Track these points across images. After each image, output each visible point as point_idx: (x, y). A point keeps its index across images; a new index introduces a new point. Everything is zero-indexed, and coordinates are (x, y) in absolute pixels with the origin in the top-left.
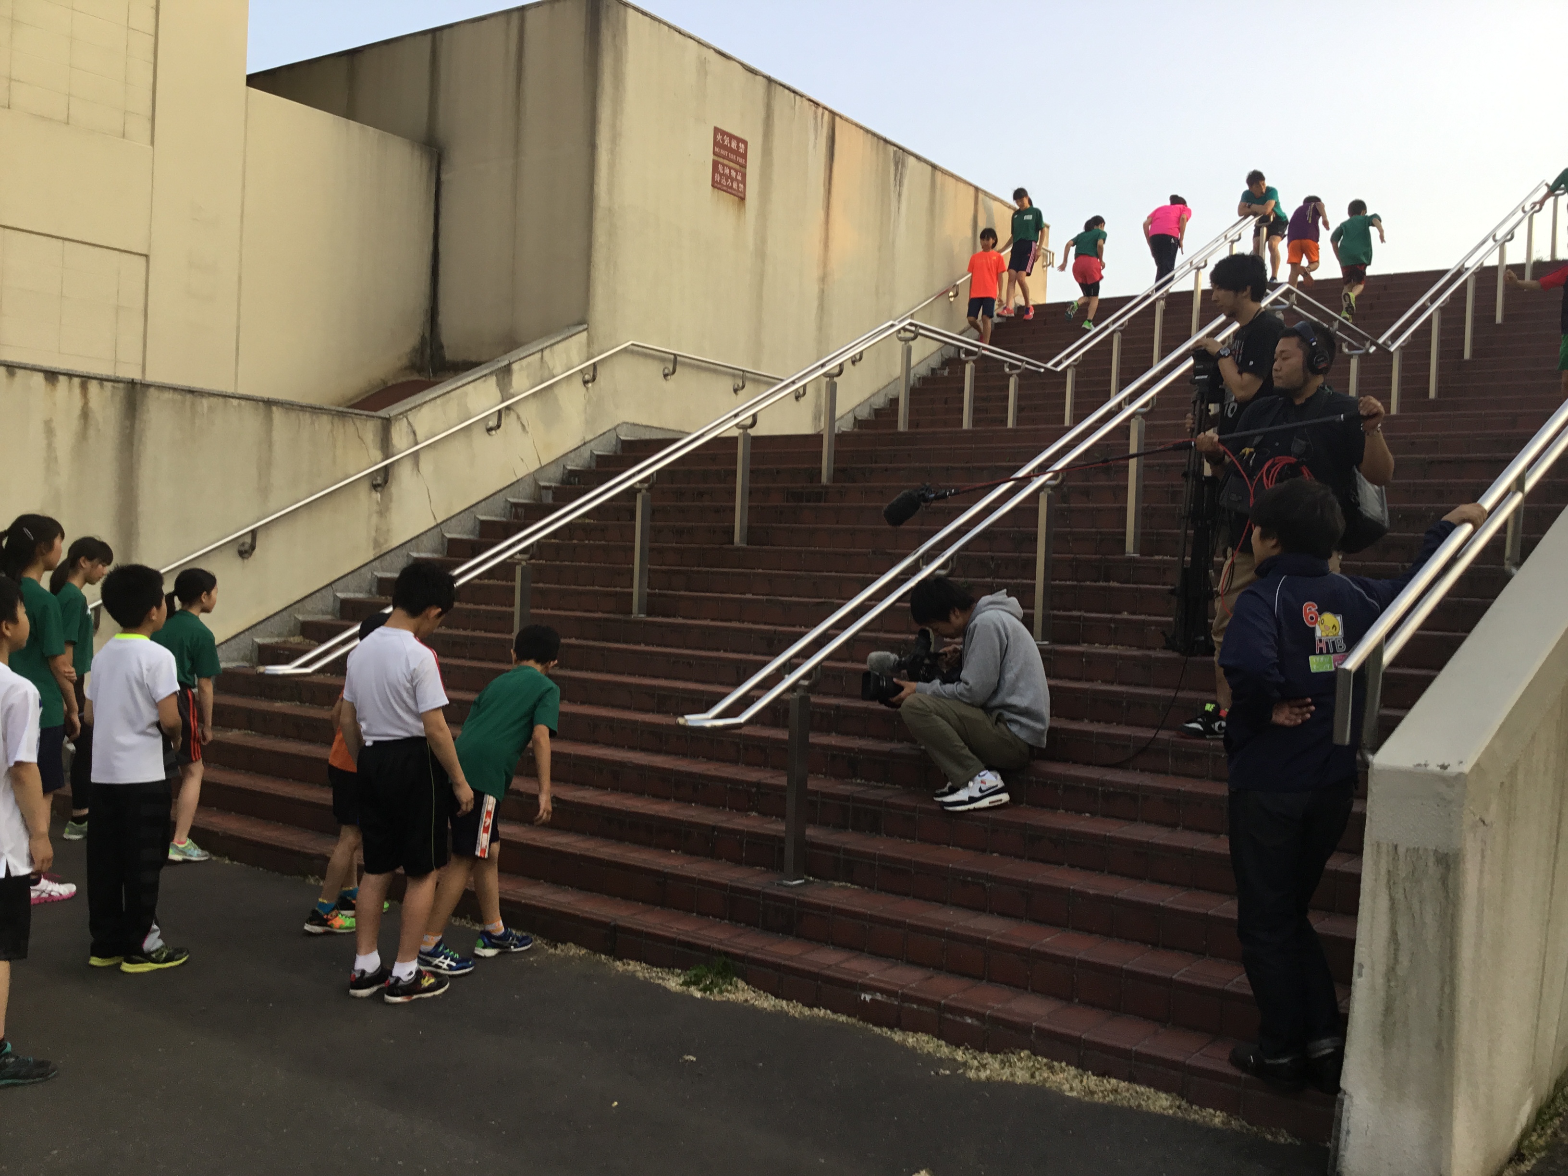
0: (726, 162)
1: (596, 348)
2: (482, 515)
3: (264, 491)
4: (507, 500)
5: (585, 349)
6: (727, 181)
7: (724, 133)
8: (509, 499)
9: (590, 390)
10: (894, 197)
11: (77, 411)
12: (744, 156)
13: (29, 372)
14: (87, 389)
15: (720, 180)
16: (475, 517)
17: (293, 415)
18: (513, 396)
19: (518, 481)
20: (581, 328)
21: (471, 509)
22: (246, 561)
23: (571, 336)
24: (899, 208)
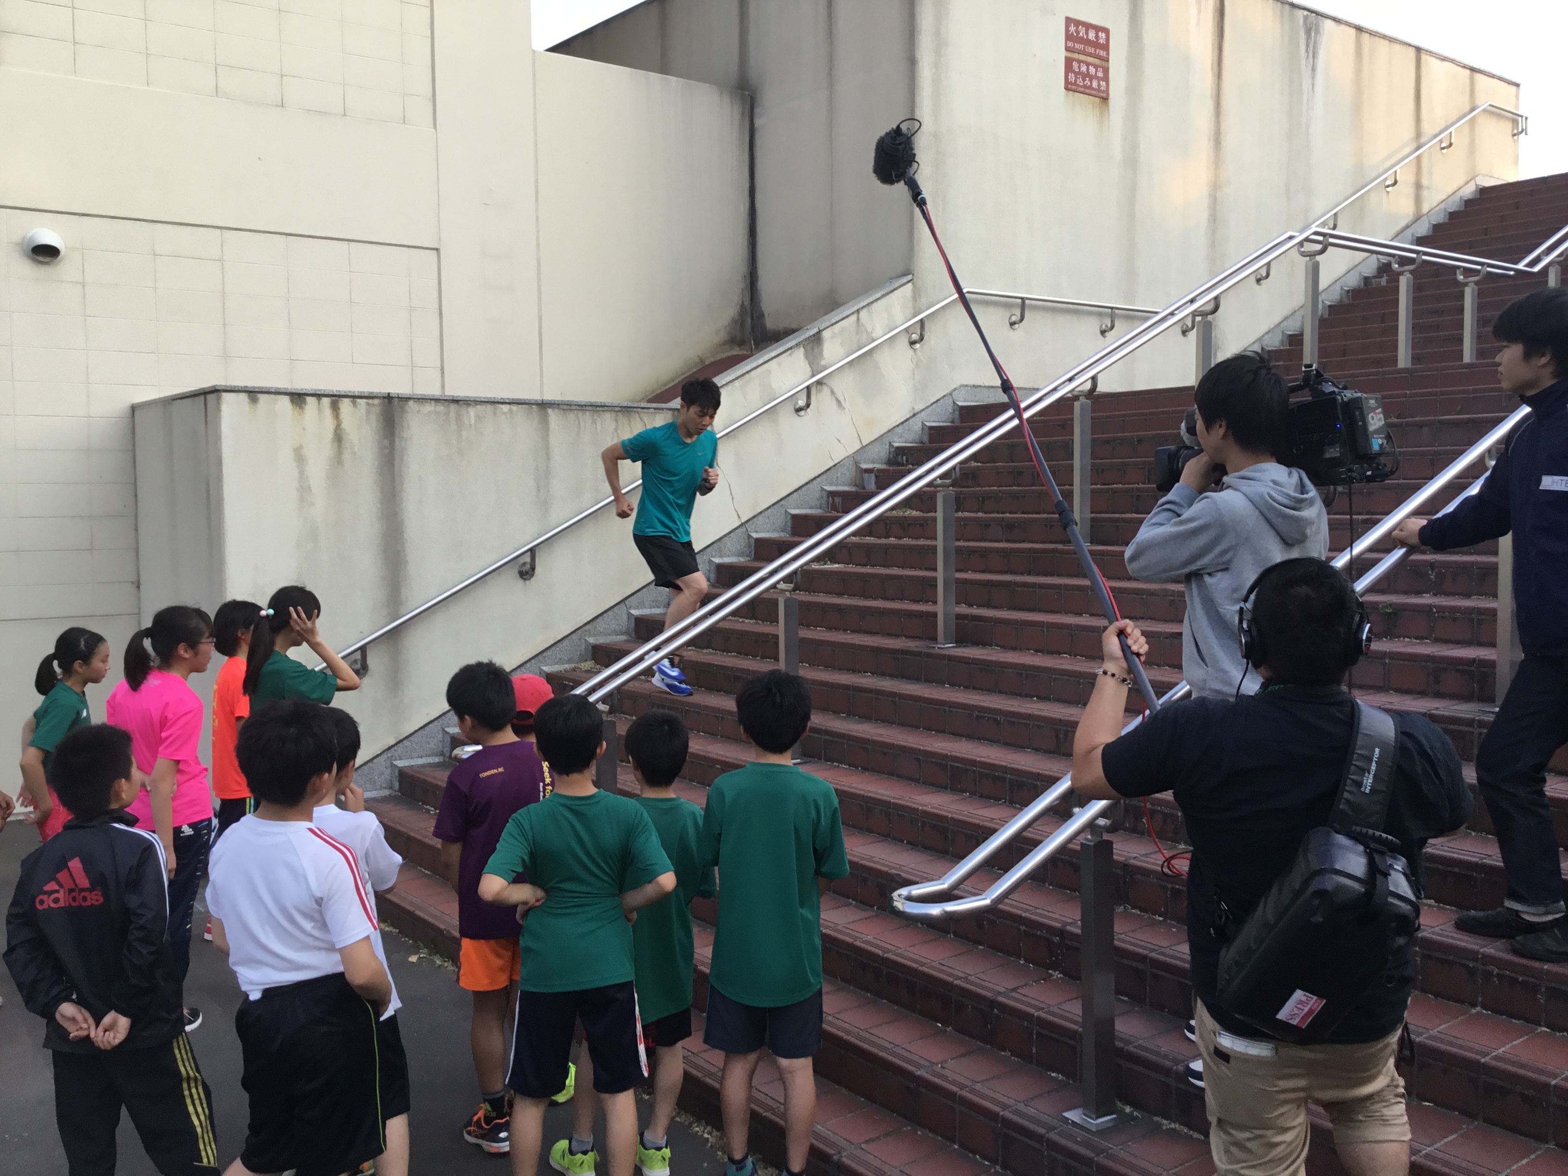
0: (1082, 57)
1: (924, 301)
2: (794, 508)
3: (544, 504)
4: (823, 489)
5: (910, 304)
6: (1084, 80)
7: (1078, 23)
8: (825, 487)
9: (918, 352)
10: (1306, 72)
11: (329, 434)
12: (1106, 47)
13: (272, 396)
14: (339, 409)
15: (1076, 81)
16: (786, 511)
17: (572, 416)
18: (826, 369)
19: (835, 466)
20: (905, 280)
21: (782, 503)
22: (527, 582)
23: (892, 291)
24: (1313, 85)
